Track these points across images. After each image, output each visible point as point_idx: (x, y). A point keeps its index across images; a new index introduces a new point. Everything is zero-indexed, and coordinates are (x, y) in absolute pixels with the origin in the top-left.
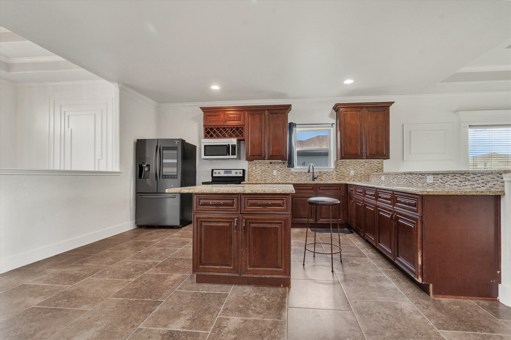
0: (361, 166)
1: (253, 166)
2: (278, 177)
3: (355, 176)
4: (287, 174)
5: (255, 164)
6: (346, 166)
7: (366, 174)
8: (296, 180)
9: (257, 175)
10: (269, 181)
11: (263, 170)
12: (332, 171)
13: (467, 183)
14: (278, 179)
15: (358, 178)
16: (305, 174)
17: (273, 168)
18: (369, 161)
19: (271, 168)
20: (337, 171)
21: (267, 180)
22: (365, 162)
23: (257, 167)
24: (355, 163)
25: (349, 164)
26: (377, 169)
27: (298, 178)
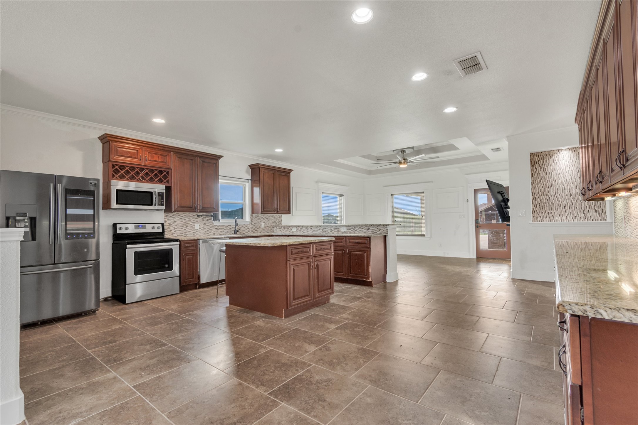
0: (268, 219)
1: (171, 219)
2: (201, 231)
3: (265, 229)
4: (209, 227)
5: (174, 216)
6: (258, 219)
7: (272, 227)
8: (218, 233)
9: (176, 229)
10: (191, 236)
11: (183, 223)
12: (248, 224)
13: (369, 230)
14: (200, 234)
15: (267, 230)
16: (226, 227)
17: (195, 221)
18: (274, 215)
19: (193, 221)
20: (252, 224)
21: (188, 235)
22: (271, 216)
23: (176, 220)
24: (265, 216)
25: (260, 217)
26: (278, 222)
27: (220, 232)
